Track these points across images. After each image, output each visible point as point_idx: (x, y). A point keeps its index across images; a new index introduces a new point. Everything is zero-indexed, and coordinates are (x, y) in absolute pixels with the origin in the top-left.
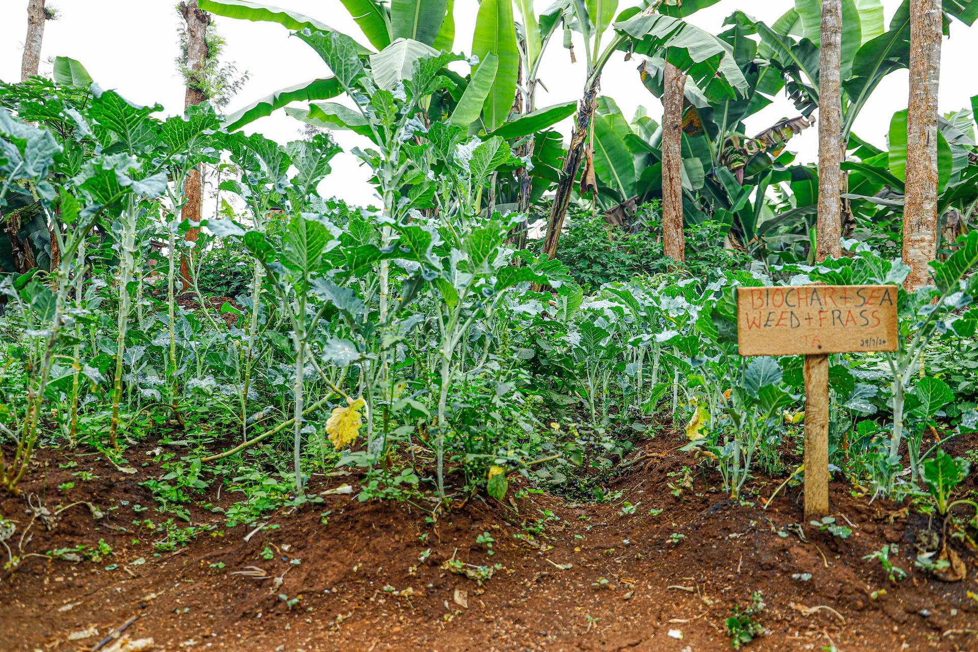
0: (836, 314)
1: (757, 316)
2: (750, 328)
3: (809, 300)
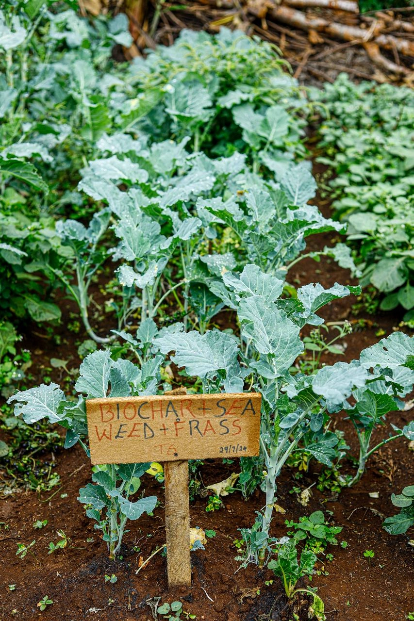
0: (194, 424)
1: (108, 429)
2: (100, 440)
3: (164, 413)
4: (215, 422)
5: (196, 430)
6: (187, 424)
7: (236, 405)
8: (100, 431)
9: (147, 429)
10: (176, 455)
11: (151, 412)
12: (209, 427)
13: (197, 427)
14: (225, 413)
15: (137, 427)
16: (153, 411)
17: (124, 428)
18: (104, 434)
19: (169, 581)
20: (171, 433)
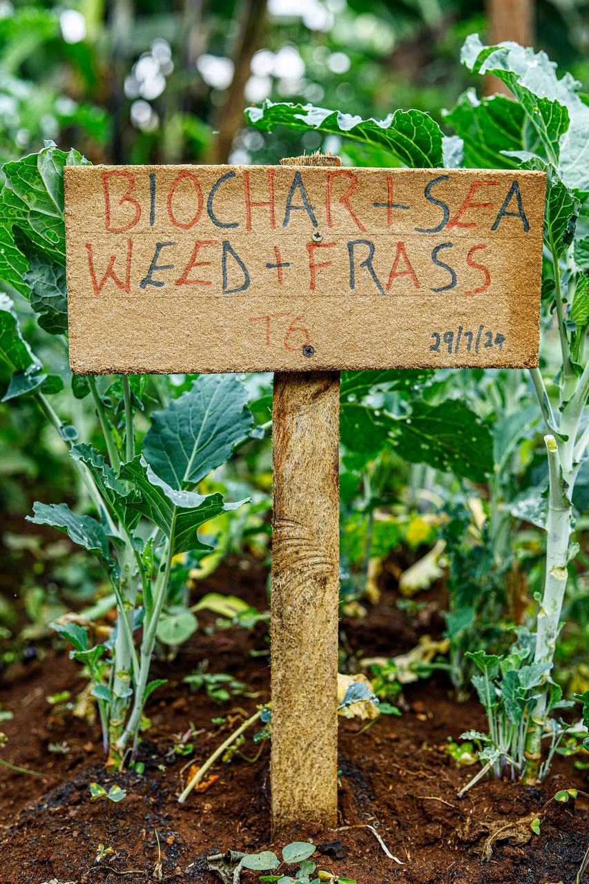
0: (361, 252)
1: (122, 257)
2: (98, 289)
3: (280, 211)
4: (420, 248)
5: (366, 273)
6: (340, 252)
7: (478, 196)
8: (101, 260)
9: (231, 261)
10: (308, 351)
11: (243, 207)
12: (402, 267)
13: (368, 263)
14: (449, 222)
15: (203, 255)
16: (249, 204)
17: (166, 256)
18: (110, 272)
19: (275, 806)
20: (295, 278)
